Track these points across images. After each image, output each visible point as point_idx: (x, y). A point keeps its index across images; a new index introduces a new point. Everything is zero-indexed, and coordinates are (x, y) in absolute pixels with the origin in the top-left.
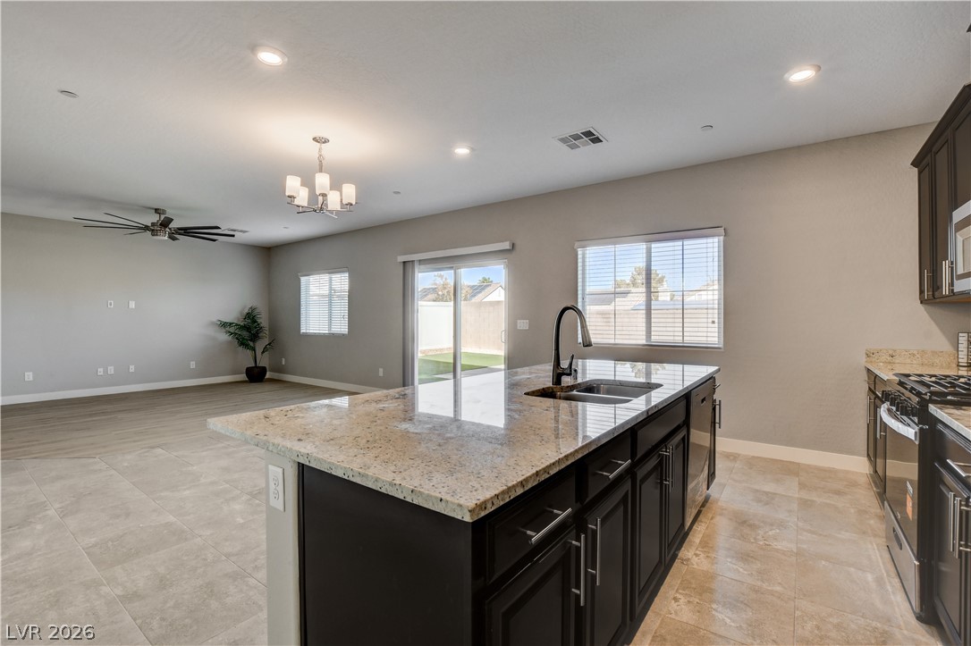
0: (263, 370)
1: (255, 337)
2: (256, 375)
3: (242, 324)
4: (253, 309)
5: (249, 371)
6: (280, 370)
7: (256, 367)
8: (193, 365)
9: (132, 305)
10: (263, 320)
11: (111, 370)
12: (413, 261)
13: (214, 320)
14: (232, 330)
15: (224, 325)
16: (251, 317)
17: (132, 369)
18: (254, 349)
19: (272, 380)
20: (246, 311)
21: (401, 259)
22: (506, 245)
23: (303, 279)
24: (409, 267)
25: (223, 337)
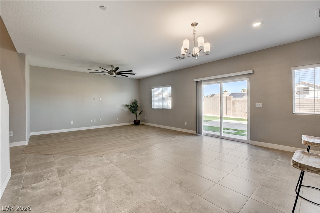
0: (139, 121)
1: (136, 110)
2: (137, 123)
3: (132, 105)
4: (135, 100)
5: (135, 121)
6: (144, 121)
7: (137, 120)
8: (118, 119)
9: (100, 99)
10: (138, 104)
11: (95, 121)
12: (201, 81)
13: (124, 104)
14: (130, 107)
15: (127, 105)
16: (135, 103)
17: (100, 120)
18: (136, 114)
19: (142, 125)
20: (133, 101)
21: (196, 80)
22: (251, 71)
23: (152, 90)
24: (199, 83)
25: (127, 110)
